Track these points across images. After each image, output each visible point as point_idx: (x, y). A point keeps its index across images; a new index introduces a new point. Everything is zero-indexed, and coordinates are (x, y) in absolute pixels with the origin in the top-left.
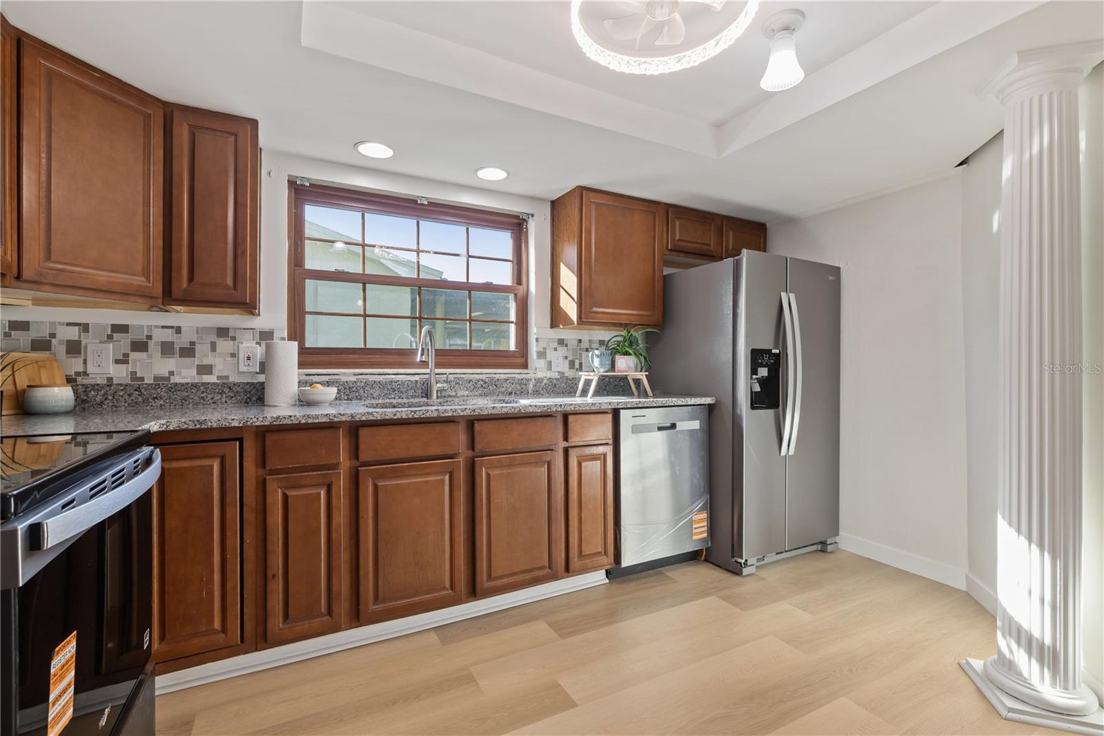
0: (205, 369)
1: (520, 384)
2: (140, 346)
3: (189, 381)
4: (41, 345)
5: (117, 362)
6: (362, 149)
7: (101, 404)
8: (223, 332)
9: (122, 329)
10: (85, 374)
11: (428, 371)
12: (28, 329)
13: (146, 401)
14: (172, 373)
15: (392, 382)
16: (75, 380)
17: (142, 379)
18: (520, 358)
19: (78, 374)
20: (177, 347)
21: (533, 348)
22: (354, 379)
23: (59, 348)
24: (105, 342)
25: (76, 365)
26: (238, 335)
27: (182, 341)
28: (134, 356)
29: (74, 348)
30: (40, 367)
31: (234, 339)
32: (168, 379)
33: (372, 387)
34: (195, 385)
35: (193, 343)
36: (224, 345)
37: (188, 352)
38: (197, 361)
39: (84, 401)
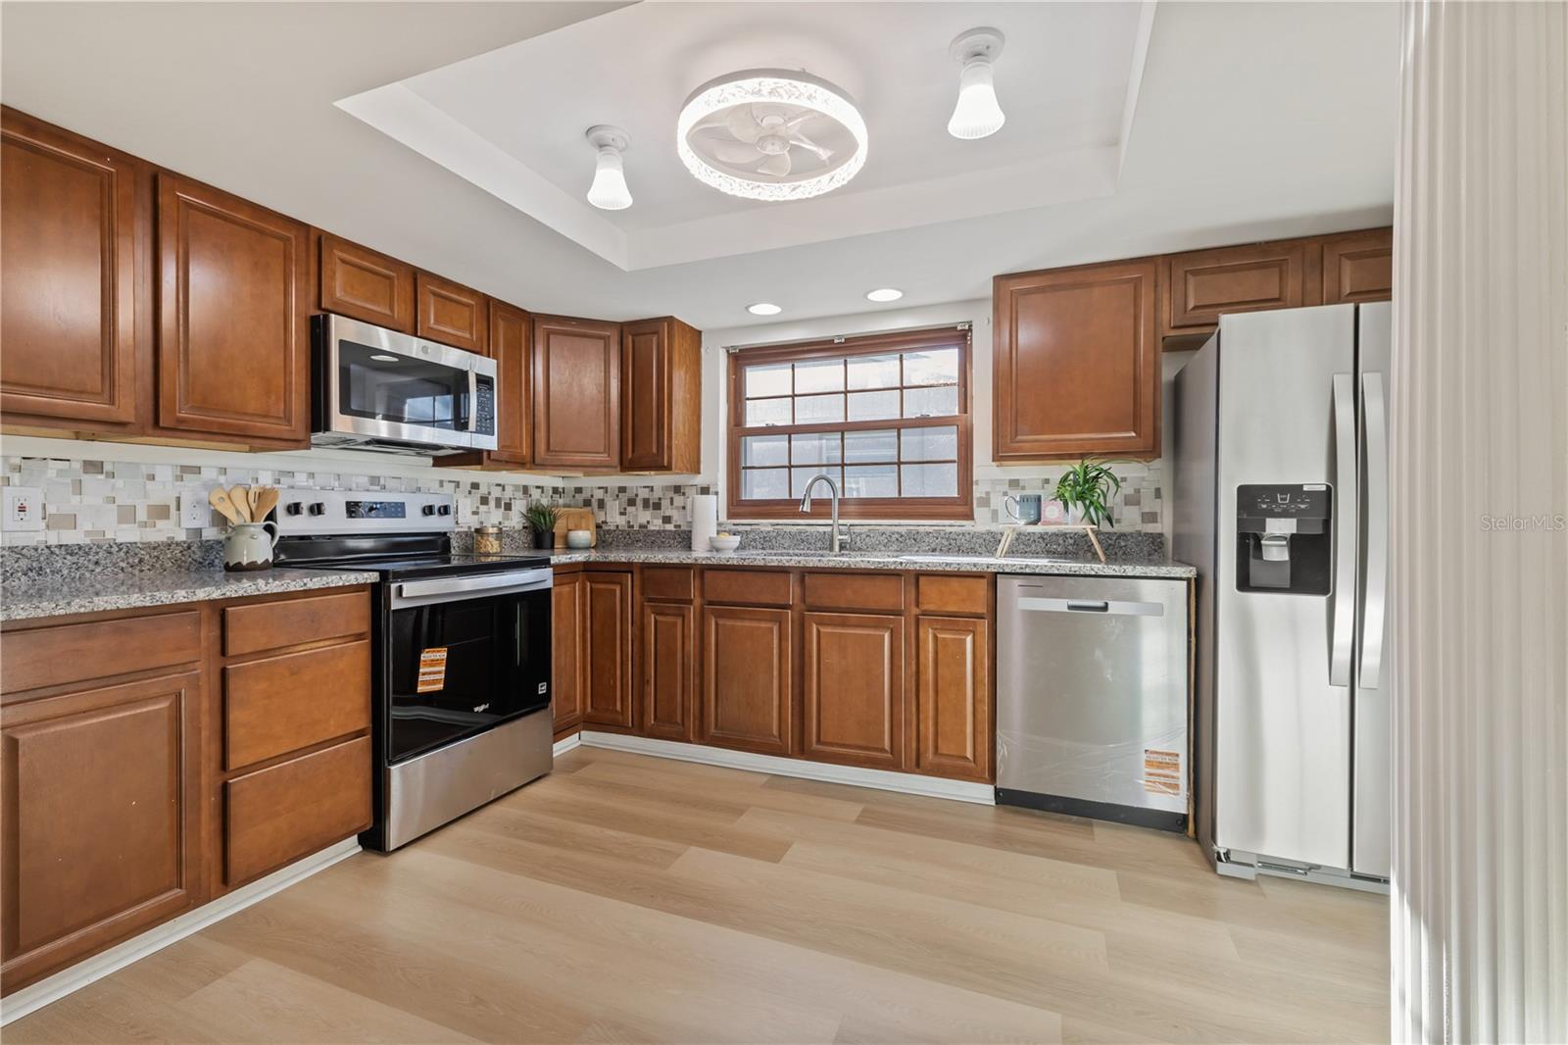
0: (667, 520)
1: (948, 539)
2: (632, 502)
3: (657, 528)
4: (587, 503)
5: (621, 514)
6: (753, 310)
7: (611, 543)
8: (677, 489)
9: (622, 490)
10: (605, 522)
11: (830, 522)
12: (581, 492)
13: (633, 543)
14: (648, 522)
15: (801, 532)
16: (601, 527)
17: (633, 527)
18: (962, 506)
19: (603, 522)
20: (651, 502)
21: (978, 492)
22: (770, 529)
23: (595, 504)
24: (614, 500)
25: (601, 518)
26: (687, 491)
27: (654, 497)
28: (630, 509)
29: (601, 504)
30: (582, 517)
31: (684, 494)
32: (646, 527)
33: (783, 538)
34: (659, 532)
35: (660, 499)
36: (679, 500)
37: (657, 506)
38: (661, 513)
39: (604, 542)
